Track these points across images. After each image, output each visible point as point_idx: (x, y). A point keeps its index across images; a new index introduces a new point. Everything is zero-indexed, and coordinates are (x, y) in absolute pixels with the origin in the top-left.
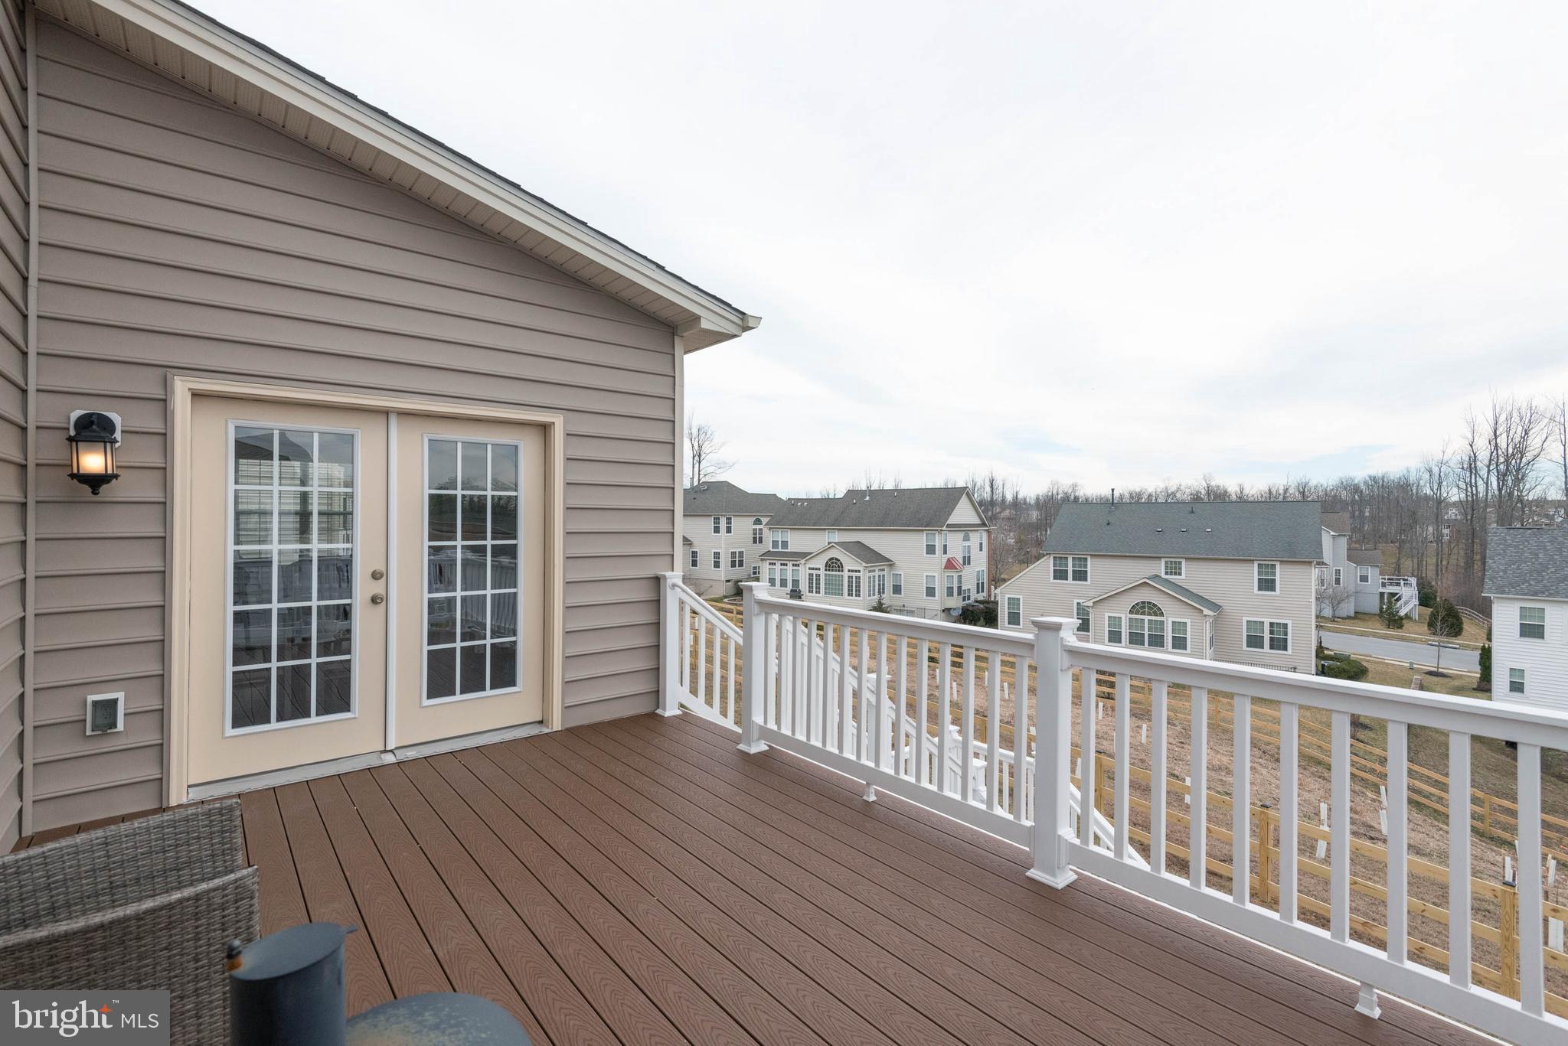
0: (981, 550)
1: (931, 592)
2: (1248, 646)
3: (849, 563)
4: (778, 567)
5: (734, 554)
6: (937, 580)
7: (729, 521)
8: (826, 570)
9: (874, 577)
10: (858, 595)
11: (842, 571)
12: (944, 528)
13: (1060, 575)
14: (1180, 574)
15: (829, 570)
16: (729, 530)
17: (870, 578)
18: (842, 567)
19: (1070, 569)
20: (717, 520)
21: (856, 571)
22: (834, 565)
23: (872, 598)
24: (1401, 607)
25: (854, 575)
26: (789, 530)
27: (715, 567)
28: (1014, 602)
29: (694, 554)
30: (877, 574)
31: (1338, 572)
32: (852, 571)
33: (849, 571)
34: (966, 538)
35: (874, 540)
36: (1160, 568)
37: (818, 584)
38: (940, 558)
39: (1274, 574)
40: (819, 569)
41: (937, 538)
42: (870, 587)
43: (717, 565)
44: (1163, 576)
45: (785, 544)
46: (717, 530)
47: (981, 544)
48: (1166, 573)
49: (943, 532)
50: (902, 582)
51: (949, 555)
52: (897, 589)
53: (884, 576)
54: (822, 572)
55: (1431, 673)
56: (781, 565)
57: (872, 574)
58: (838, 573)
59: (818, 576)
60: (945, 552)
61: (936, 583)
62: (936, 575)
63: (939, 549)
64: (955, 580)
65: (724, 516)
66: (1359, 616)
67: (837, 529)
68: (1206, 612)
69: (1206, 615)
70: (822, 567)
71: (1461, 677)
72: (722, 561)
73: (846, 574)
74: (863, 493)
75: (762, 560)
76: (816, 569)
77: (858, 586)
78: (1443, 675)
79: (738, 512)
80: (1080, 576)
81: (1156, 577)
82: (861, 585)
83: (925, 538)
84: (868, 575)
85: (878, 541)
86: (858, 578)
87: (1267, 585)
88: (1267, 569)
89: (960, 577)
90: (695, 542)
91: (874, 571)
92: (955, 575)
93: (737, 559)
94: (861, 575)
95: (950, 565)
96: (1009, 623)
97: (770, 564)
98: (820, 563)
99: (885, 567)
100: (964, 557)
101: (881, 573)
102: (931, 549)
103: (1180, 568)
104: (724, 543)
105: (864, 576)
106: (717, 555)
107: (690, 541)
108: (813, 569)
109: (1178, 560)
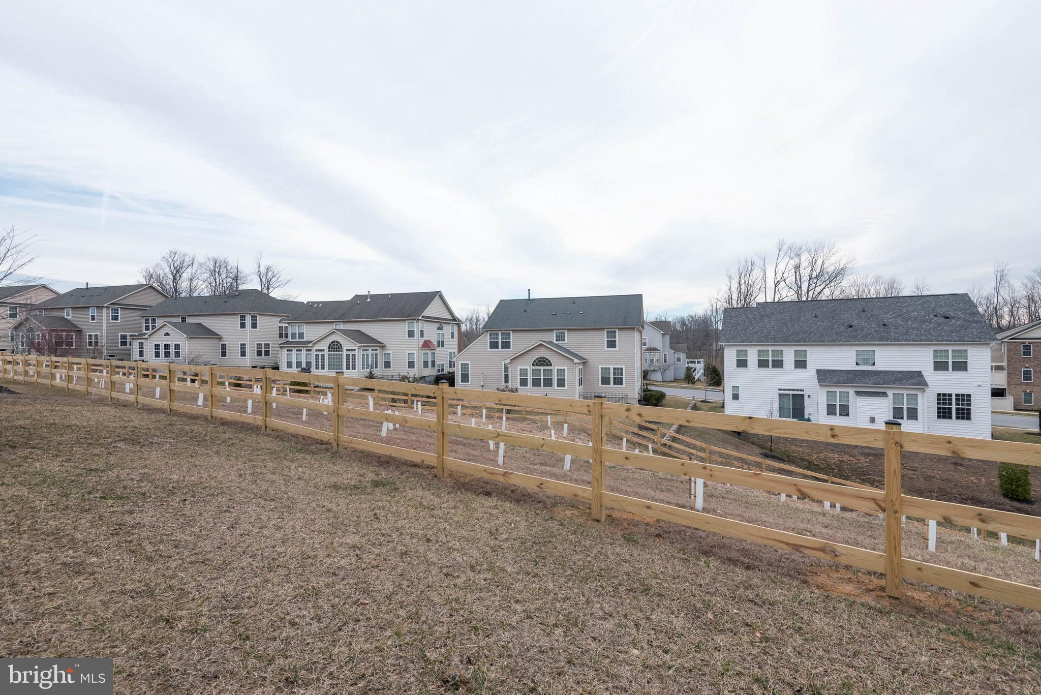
0: (453, 337)
1: (411, 365)
2: (602, 384)
3: (347, 344)
4: (294, 353)
5: (259, 346)
6: (415, 357)
7: (254, 318)
8: (329, 351)
9: (367, 355)
10: (354, 368)
11: (342, 351)
12: (420, 318)
13: (494, 345)
14: (564, 341)
15: (331, 351)
16: (254, 326)
17: (363, 355)
18: (342, 348)
19: (500, 341)
20: (243, 318)
21: (352, 350)
22: (335, 346)
23: (365, 370)
24: (695, 374)
25: (351, 353)
26: (305, 324)
27: (241, 356)
28: (465, 367)
29: (224, 346)
30: (370, 352)
31: (665, 355)
32: (349, 350)
33: (347, 350)
34: (440, 328)
35: (368, 329)
36: (553, 337)
37: (323, 362)
38: (418, 341)
39: (615, 337)
40: (324, 350)
41: (415, 325)
42: (363, 362)
43: (243, 354)
44: (555, 342)
45: (301, 335)
46: (243, 326)
47: (452, 333)
48: (557, 340)
49: (420, 321)
50: (391, 359)
51: (425, 338)
52: (387, 365)
53: (376, 354)
54: (326, 353)
55: (702, 401)
56: (297, 350)
57: (365, 353)
58: (338, 353)
59: (323, 356)
60: (422, 336)
61: (415, 359)
62: (415, 352)
63: (417, 334)
64: (430, 356)
65: (250, 314)
66: (675, 380)
67: (343, 322)
68: (576, 361)
69: (576, 363)
70: (326, 349)
71: (716, 402)
72: (248, 350)
73: (344, 353)
74: (365, 297)
75: (281, 348)
76: (321, 350)
77: (354, 362)
78: (708, 402)
79: (262, 312)
80: (506, 345)
81: (551, 343)
82: (356, 360)
83: (407, 325)
84: (362, 352)
85: (372, 330)
86: (354, 355)
87: (612, 344)
88: (611, 334)
89: (434, 354)
90: (224, 337)
91: (368, 350)
92: (430, 352)
93: (263, 350)
94: (356, 353)
95: (427, 345)
96: (462, 382)
97: (288, 350)
98: (324, 345)
99: (378, 348)
100: (439, 342)
101: (374, 352)
102: (411, 334)
103: (564, 337)
104: (250, 337)
105: (359, 354)
106: (243, 346)
107: (219, 335)
108: (319, 350)
109: (563, 331)
